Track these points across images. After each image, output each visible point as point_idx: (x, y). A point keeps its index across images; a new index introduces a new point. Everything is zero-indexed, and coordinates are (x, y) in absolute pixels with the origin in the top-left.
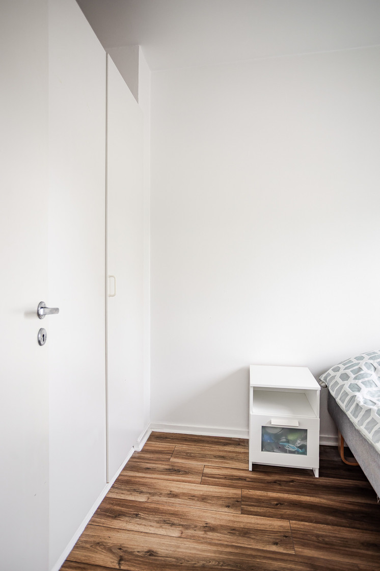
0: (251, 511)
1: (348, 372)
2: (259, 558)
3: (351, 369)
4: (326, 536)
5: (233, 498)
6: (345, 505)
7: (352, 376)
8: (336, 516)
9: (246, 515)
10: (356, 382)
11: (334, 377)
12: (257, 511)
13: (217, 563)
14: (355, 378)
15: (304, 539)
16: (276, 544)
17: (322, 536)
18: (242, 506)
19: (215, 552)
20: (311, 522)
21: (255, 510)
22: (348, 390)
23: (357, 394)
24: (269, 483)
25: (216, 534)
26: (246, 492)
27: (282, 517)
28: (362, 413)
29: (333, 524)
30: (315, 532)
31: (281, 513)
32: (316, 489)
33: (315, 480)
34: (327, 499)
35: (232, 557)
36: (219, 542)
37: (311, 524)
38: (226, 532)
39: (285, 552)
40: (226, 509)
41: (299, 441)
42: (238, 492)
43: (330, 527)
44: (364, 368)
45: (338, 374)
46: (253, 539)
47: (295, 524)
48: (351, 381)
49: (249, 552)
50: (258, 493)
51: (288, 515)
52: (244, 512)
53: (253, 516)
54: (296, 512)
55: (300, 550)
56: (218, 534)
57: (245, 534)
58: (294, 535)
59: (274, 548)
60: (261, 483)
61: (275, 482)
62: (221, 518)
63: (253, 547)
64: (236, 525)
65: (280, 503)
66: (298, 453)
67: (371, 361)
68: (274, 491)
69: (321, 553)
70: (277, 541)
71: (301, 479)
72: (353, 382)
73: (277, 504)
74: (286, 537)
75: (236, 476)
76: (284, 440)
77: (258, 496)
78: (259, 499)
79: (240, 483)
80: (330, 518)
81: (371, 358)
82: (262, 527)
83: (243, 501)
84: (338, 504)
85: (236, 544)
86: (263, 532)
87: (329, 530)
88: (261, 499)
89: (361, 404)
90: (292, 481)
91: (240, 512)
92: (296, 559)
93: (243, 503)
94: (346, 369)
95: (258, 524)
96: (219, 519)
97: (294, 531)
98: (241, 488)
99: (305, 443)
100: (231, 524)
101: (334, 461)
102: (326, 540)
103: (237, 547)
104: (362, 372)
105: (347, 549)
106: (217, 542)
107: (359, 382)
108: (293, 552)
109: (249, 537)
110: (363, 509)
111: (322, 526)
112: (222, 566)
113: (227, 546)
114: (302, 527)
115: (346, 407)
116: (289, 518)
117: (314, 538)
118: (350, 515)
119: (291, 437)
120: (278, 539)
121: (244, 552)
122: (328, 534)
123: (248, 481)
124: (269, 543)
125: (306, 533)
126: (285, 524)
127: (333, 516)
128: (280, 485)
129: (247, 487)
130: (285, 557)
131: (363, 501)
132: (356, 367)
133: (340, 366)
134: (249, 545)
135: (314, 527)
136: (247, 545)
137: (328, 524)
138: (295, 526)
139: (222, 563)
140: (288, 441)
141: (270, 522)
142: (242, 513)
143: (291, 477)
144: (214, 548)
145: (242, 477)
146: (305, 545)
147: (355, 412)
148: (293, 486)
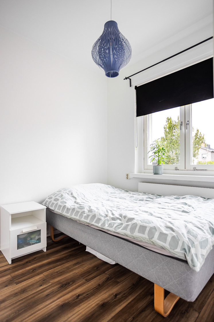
0: (21, 281)
1: (57, 197)
2: (36, 296)
3: (58, 196)
4: (60, 270)
5: (8, 281)
6: (62, 256)
7: (60, 198)
8: (60, 261)
9: (19, 284)
10: (63, 200)
11: (51, 201)
12: (25, 279)
13: (15, 313)
14: (62, 199)
15: (52, 276)
16: (41, 285)
17: (59, 271)
18: (15, 281)
19: (11, 310)
20: (52, 269)
21: (23, 279)
22: (61, 204)
23: (65, 204)
24: (24, 264)
25: (6, 302)
26: (13, 274)
27: (38, 274)
28: (71, 211)
29: (61, 265)
30: (55, 271)
31: (37, 273)
32: (48, 255)
33: (45, 253)
34: (54, 258)
35: (22, 305)
36: (10, 304)
37: (52, 270)
38: (12, 297)
39: (46, 286)
40: (6, 288)
41: (37, 237)
42: (9, 276)
43: (60, 266)
44: (63, 194)
45: (53, 200)
46: (29, 291)
47: (45, 274)
48: (60, 200)
49: (30, 297)
50: (21, 271)
51: (41, 272)
52: (17, 283)
53: (23, 282)
54: (43, 269)
55: (53, 281)
56: (8, 301)
57: (24, 292)
58: (48, 277)
59: (41, 288)
60: (19, 266)
61: (27, 262)
62: (5, 294)
63: (31, 294)
64: (16, 291)
65: (34, 270)
66: (36, 243)
67: (65, 191)
68: (28, 266)
69: (61, 277)
70: (41, 284)
71: (39, 255)
72: (62, 201)
73: (33, 271)
74: (44, 280)
75: (3, 270)
76: (29, 239)
77: (21, 272)
78: (23, 273)
79: (7, 272)
80: (59, 263)
81: (64, 190)
82: (31, 284)
83: (14, 279)
84: (59, 257)
85: (21, 299)
86: (33, 285)
87: (60, 267)
88: (24, 273)
89: (69, 207)
90: (35, 258)
91: (15, 284)
92: (53, 285)
93: (14, 280)
94: (55, 196)
95: (28, 283)
96: (4, 295)
97: (46, 276)
98: (9, 274)
99: (40, 237)
100: (13, 293)
101: (49, 243)
102: (61, 271)
103: (22, 300)
104: (63, 196)
105: (70, 269)
106: (9, 305)
107: (64, 200)
108: (50, 284)
109: (27, 291)
110: (69, 254)
111: (57, 268)
112: (19, 312)
113: (16, 303)
114: (49, 273)
115: (62, 211)
116: (41, 273)
117: (56, 274)
118: (65, 258)
119: (33, 236)
120: (41, 283)
121: (27, 299)
122: (61, 269)
123: (12, 269)
124: (38, 287)
125: (52, 274)
126: (41, 276)
127: (59, 262)
128: (30, 262)
129: (13, 272)
130: (48, 288)
131: (67, 252)
132: (60, 195)
133: (52, 196)
134: (28, 294)
135: (54, 270)
136: (27, 295)
137: (58, 266)
138: (46, 274)
139: (17, 312)
140: (31, 239)
141: (34, 279)
142: (17, 284)
143: (34, 257)
144: (10, 308)
145: (7, 269)
146: (54, 278)
147: (67, 212)
148: (36, 260)
